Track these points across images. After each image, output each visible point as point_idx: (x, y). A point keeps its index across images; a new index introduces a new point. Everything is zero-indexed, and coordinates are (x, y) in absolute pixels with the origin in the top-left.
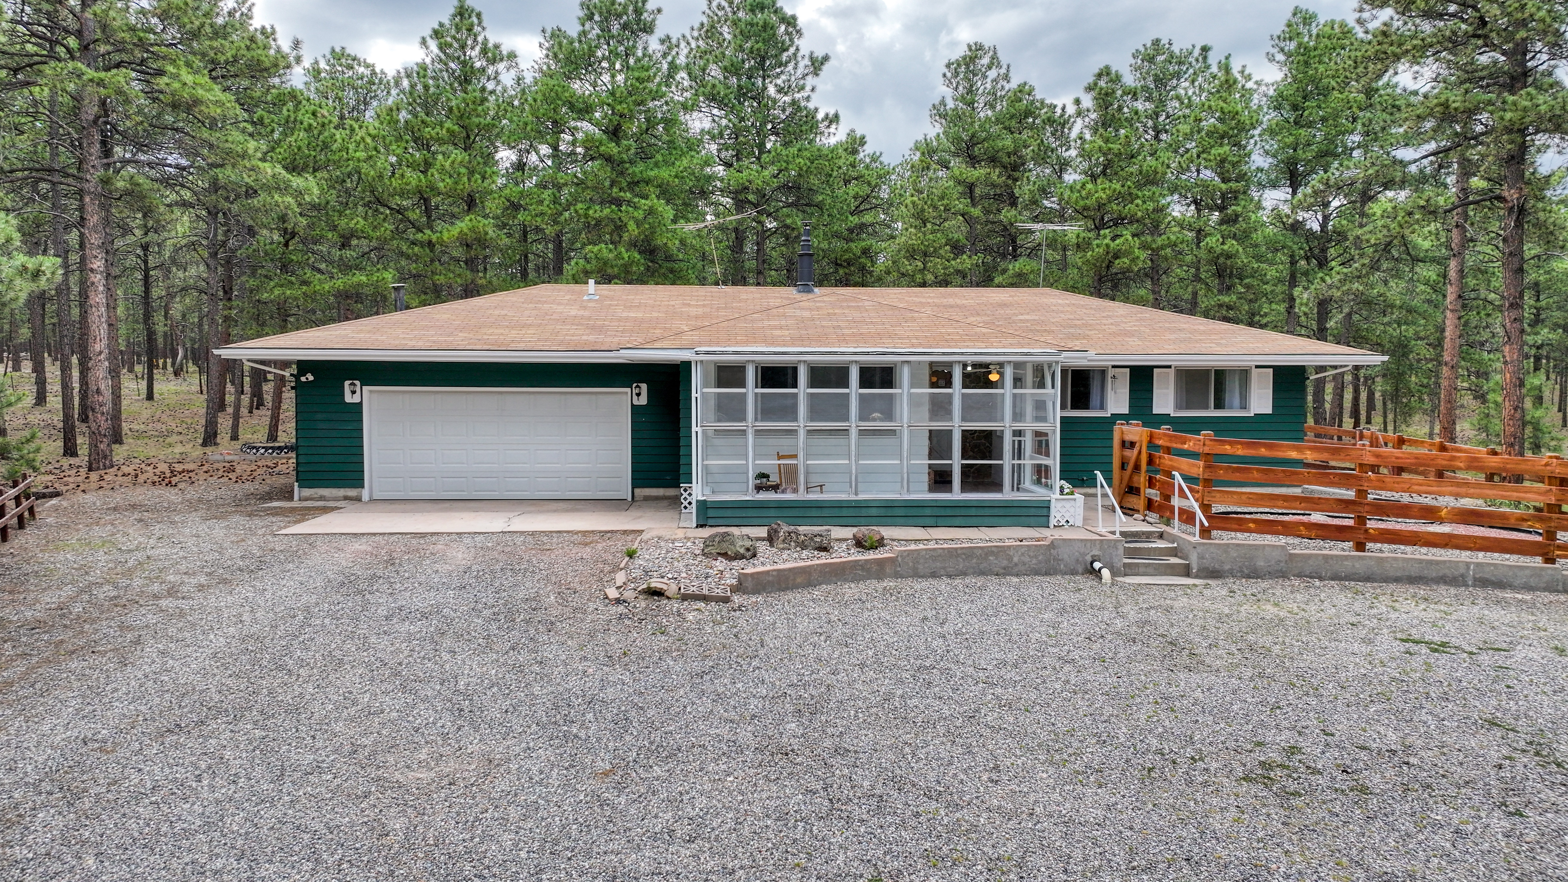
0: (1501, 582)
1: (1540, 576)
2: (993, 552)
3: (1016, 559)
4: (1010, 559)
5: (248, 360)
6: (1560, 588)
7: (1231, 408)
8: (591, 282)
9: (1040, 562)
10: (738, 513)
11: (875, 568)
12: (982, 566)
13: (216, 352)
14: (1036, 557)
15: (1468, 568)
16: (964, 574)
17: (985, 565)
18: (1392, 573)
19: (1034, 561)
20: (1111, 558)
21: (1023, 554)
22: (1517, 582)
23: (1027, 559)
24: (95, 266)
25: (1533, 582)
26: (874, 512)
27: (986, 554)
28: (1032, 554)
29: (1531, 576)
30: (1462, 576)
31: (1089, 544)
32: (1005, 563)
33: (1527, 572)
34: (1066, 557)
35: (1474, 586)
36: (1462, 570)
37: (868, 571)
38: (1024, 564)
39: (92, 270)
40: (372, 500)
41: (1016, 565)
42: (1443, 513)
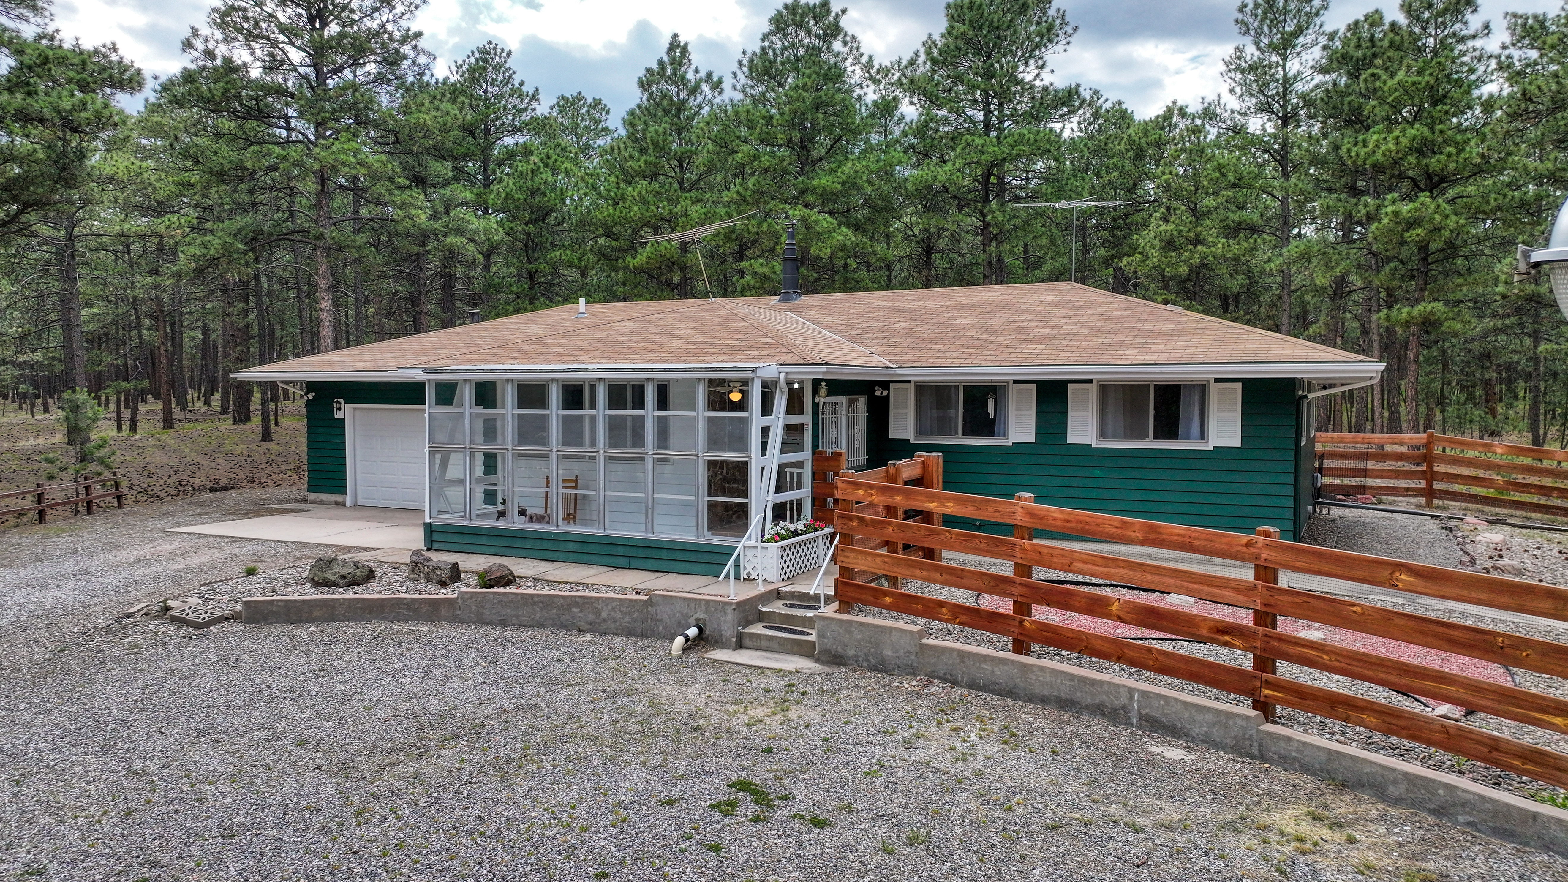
0: (1174, 726)
1: (1226, 726)
2: (577, 603)
3: (604, 614)
4: (598, 613)
5: (282, 382)
6: (1255, 750)
7: (1187, 437)
8: (582, 301)
9: (634, 620)
10: (457, 539)
11: (425, 609)
12: (563, 618)
13: (232, 375)
14: (630, 613)
15: (1131, 698)
16: (541, 625)
17: (567, 617)
18: (1037, 690)
19: (627, 619)
20: (719, 625)
21: (613, 609)
22: (1196, 731)
23: (619, 616)
24: (323, 306)
25: (1217, 734)
26: (571, 547)
27: (569, 605)
28: (624, 609)
29: (1214, 724)
30: (1124, 708)
31: (692, 605)
32: (591, 617)
33: (1209, 717)
34: (665, 617)
35: (1139, 727)
36: (1124, 700)
37: (416, 611)
38: (615, 621)
39: (321, 309)
40: (356, 506)
41: (604, 620)
42: (1115, 608)
